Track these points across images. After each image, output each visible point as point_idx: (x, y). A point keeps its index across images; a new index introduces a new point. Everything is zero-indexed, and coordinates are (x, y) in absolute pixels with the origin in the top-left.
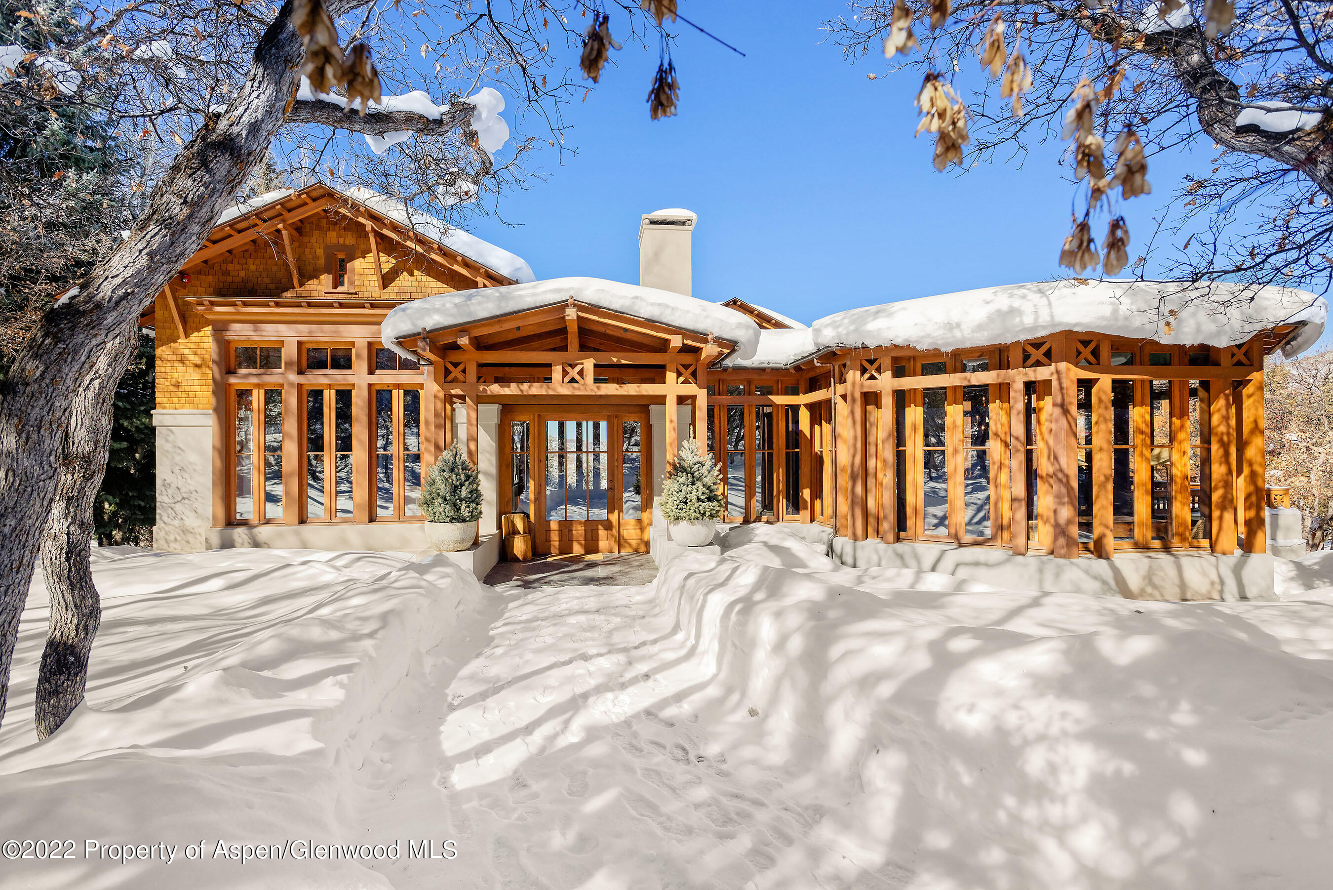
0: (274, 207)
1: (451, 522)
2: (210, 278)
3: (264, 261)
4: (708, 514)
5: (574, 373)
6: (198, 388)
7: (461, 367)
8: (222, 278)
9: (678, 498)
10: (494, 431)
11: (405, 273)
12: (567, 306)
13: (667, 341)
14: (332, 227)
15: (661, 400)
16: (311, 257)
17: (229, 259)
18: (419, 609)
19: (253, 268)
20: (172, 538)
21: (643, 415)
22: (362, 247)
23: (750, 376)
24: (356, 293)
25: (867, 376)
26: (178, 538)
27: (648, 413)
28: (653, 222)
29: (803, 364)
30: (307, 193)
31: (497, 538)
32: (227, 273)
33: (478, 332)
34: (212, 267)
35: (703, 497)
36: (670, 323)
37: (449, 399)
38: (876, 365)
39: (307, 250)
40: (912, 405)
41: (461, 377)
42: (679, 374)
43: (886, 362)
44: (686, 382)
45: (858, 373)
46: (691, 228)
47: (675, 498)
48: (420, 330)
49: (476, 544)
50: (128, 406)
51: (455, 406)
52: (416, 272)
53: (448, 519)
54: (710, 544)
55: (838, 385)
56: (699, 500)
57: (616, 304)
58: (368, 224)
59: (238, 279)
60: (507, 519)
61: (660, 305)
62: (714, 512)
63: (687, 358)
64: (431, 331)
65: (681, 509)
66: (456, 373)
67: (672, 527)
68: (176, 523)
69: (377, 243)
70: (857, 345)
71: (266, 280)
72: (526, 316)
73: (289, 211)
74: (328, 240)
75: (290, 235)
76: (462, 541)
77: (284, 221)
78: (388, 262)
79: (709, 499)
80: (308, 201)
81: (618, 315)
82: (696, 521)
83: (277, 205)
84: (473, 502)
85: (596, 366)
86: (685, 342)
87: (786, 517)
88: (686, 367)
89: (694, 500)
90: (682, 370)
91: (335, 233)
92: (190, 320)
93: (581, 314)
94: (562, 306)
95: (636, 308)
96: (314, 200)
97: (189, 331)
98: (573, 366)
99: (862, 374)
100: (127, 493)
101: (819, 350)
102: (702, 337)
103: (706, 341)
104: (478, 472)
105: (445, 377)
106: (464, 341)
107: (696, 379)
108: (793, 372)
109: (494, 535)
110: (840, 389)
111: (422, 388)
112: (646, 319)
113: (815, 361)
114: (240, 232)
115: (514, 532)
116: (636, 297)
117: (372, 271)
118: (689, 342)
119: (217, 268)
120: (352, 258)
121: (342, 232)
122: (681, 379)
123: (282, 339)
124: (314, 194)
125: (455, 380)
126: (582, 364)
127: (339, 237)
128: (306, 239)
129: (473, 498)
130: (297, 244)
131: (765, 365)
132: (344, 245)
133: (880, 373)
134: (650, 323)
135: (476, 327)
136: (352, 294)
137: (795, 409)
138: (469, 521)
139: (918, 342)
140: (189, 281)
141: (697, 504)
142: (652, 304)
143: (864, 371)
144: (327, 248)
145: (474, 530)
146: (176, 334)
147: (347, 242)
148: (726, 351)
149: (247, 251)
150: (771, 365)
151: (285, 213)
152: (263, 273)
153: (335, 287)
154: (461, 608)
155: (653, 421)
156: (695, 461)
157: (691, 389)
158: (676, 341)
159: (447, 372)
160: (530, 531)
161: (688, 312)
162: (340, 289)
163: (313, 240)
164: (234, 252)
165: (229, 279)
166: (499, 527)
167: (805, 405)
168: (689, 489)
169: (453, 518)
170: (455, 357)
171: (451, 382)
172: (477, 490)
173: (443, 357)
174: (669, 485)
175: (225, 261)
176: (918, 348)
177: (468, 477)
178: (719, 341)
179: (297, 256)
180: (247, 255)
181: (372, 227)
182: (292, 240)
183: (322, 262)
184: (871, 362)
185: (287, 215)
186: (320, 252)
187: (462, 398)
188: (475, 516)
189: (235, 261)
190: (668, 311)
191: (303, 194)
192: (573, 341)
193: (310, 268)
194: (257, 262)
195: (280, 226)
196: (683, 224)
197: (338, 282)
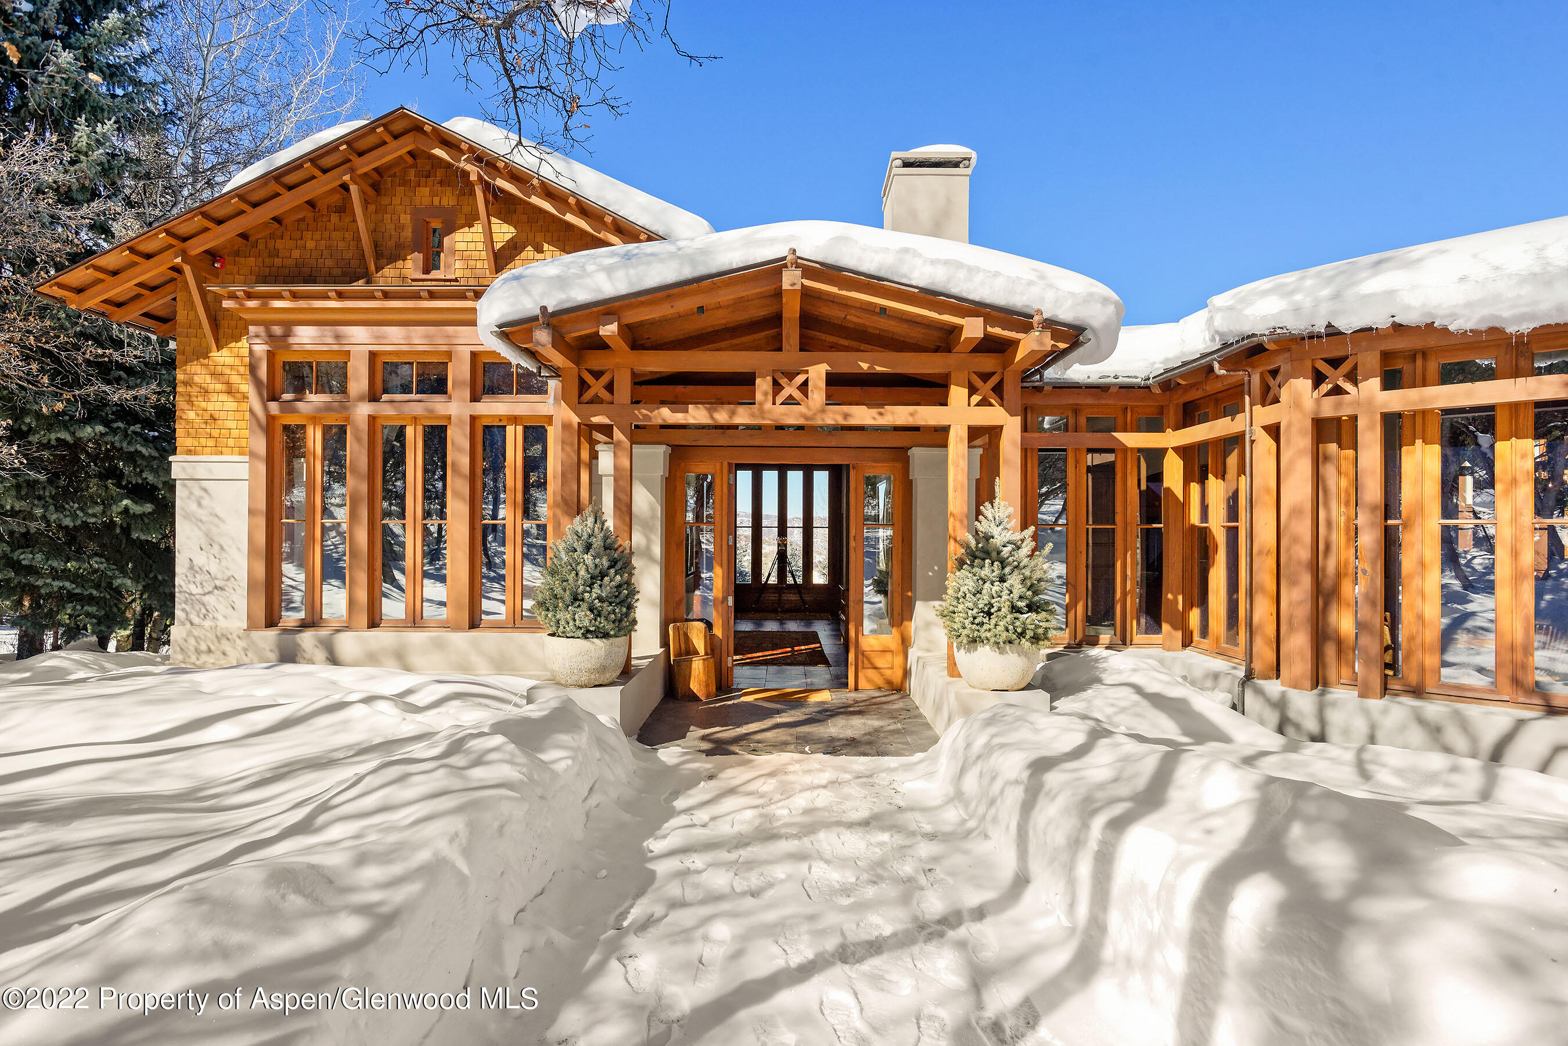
0: (336, 148)
1: (585, 636)
2: (252, 261)
3: (326, 234)
4: (1029, 634)
5: (790, 390)
6: (232, 424)
7: (605, 379)
8: (268, 262)
9: (976, 604)
10: (659, 486)
11: (530, 248)
12: (785, 266)
13: (957, 329)
14: (423, 180)
15: (939, 436)
16: (393, 227)
17: (279, 233)
18: (501, 827)
19: (311, 245)
20: (203, 647)
21: (898, 465)
22: (466, 209)
23: (1080, 400)
24: (456, 280)
25: (1326, 387)
26: (212, 647)
27: (906, 461)
28: (907, 164)
29: (1182, 376)
30: (384, 125)
31: (661, 664)
32: (274, 253)
33: (633, 317)
34: (255, 245)
35: (1021, 604)
36: (965, 295)
37: (587, 433)
38: (1345, 367)
39: (387, 217)
40: (1419, 442)
41: (604, 394)
42: (972, 390)
43: (1370, 359)
44: (984, 403)
45: (1309, 383)
46: (969, 171)
47: (971, 605)
48: (538, 312)
49: (627, 672)
50: (155, 454)
51: (598, 447)
52: (546, 246)
53: (579, 633)
54: (1029, 687)
55: (1257, 408)
56: (1015, 609)
57: (869, 264)
58: (474, 171)
59: (290, 262)
60: (677, 630)
61: (946, 263)
62: (1041, 631)
63: (987, 362)
64: (556, 314)
65: (982, 624)
66: (597, 388)
67: (962, 657)
68: (207, 624)
69: (487, 202)
70: (1316, 329)
71: (329, 263)
72: (714, 287)
73: (361, 154)
74: (417, 200)
75: (362, 192)
76: (603, 669)
77: (352, 170)
78: (503, 232)
79: (1032, 607)
80: (388, 138)
81: (872, 283)
82: (1008, 647)
83: (341, 144)
84: (621, 603)
85: (829, 375)
86: (989, 329)
87: (1138, 638)
88: (985, 377)
89: (1005, 610)
90: (978, 382)
91: (428, 189)
92: (224, 323)
93: (807, 283)
94: (774, 269)
95: (904, 269)
96: (396, 137)
97: (223, 341)
98: (791, 376)
99: (1316, 385)
100: (156, 577)
101: (1226, 346)
102: (1021, 320)
103: (1027, 328)
104: (631, 553)
105: (580, 395)
106: (609, 330)
107: (1002, 398)
108: (1157, 391)
109: (656, 657)
110: (1265, 415)
111: (550, 423)
112: (922, 290)
113: (1216, 366)
114: (290, 188)
115: (690, 651)
116: (906, 250)
117: (480, 246)
118: (997, 331)
119: (261, 246)
120: (451, 228)
121: (438, 187)
122: (976, 398)
123: (347, 348)
124: (397, 127)
125: (596, 400)
126: (807, 372)
127: (433, 194)
128: (385, 200)
129: (622, 596)
130: (372, 208)
131: (1111, 380)
132: (441, 207)
133: (1355, 383)
134: (929, 296)
135: (630, 307)
136: (450, 280)
137: (1155, 456)
138: (616, 636)
139: (1454, 316)
140: (222, 266)
141: (1010, 617)
142: (934, 262)
143: (1318, 379)
144: (416, 212)
145: (623, 651)
146: (204, 345)
147: (444, 202)
148: (1062, 346)
149: (303, 219)
150: (1120, 380)
151: (353, 157)
152: (325, 252)
153: (426, 271)
154: (593, 801)
155: (916, 474)
156: (1006, 540)
157: (994, 415)
158: (973, 328)
159: (583, 386)
160: (712, 650)
161: (997, 274)
162: (435, 274)
163: (396, 201)
164: (286, 221)
165: (278, 262)
166: (665, 643)
167: (1176, 449)
168: (996, 588)
169: (588, 631)
170: (596, 360)
171: (591, 402)
172: (628, 583)
173: (577, 362)
174: (961, 581)
175: (272, 236)
176: (1451, 328)
177: (613, 563)
178: (1050, 325)
179: (372, 226)
180: (303, 225)
181: (480, 177)
182: (366, 202)
183: (408, 234)
184: (1335, 363)
185: (357, 161)
186: (406, 219)
187: (606, 430)
188: (625, 625)
189: (287, 235)
190: (962, 274)
191: (378, 126)
192: (791, 333)
193: (391, 244)
194: (317, 236)
195: (347, 178)
196: (956, 165)
197: (430, 264)
